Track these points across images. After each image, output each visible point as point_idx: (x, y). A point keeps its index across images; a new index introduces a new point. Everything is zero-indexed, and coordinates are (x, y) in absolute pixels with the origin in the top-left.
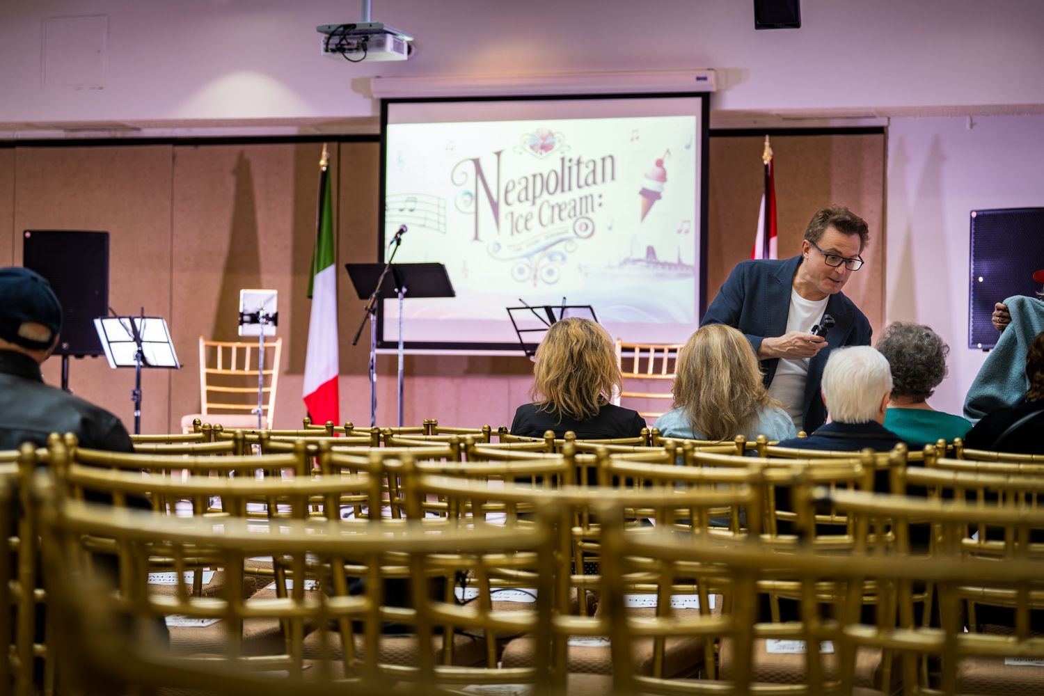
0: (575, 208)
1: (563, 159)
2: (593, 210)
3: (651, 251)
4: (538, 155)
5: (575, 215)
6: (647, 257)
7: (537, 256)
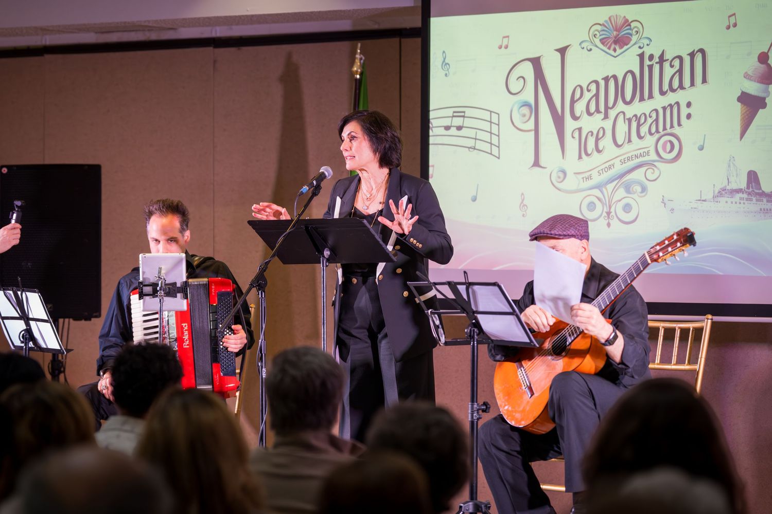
0: (657, 120)
1: (641, 56)
2: (679, 125)
3: (753, 177)
4: (611, 52)
5: (657, 131)
6: (748, 187)
7: (610, 187)
